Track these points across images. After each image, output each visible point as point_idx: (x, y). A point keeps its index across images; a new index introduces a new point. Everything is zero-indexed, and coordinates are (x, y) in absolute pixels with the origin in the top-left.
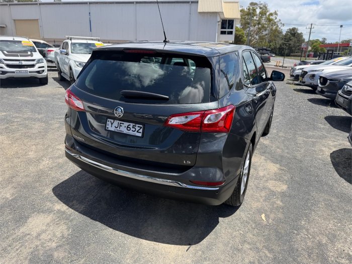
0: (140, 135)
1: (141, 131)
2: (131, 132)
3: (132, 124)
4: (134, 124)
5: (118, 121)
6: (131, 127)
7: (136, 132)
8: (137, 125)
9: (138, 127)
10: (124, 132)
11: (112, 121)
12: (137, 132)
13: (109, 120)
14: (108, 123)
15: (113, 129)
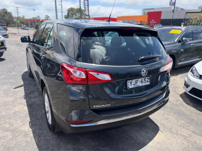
1: (149, 81)
2: (144, 84)
6: (143, 80)
8: (146, 78)
9: (147, 79)
10: (140, 86)
11: (131, 81)
12: (147, 82)
13: (128, 81)
14: (128, 83)
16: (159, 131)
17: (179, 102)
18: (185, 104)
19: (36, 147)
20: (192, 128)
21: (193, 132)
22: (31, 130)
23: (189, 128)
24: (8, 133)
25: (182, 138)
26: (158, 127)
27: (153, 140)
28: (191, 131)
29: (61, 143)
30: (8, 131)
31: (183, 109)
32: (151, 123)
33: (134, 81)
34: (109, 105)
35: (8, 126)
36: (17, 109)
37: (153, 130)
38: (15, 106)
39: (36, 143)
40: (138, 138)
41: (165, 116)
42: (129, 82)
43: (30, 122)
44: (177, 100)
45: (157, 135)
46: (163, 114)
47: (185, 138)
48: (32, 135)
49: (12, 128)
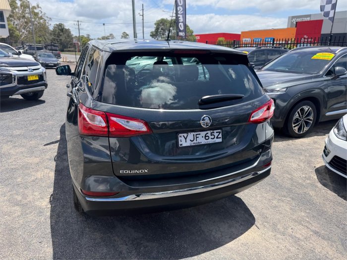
0: (220, 140)
1: (220, 136)
2: (210, 141)
3: (209, 132)
4: (211, 131)
5: (192, 133)
6: (209, 135)
7: (215, 139)
8: (215, 131)
9: (217, 132)
10: (203, 143)
11: (185, 135)
12: (217, 138)
14: (180, 139)
15: (188, 144)
16: (254, 227)
17: (308, 181)
18: (320, 185)
19: (49, 230)
20: (315, 226)
21: (316, 233)
22: (49, 206)
23: (310, 226)
24: (18, 208)
25: (291, 240)
26: (254, 219)
27: (238, 238)
28: (313, 231)
29: (87, 229)
30: (17, 205)
31: (312, 193)
32: (243, 212)
33: (191, 136)
34: (146, 171)
35: (19, 198)
36: (39, 175)
37: (243, 223)
38: (38, 171)
39: (51, 226)
40: (213, 233)
41: (274, 202)
42: (182, 137)
43: (52, 195)
44: (305, 177)
45: (247, 232)
46: (270, 198)
47: (297, 240)
48: (49, 214)
49: (24, 201)
